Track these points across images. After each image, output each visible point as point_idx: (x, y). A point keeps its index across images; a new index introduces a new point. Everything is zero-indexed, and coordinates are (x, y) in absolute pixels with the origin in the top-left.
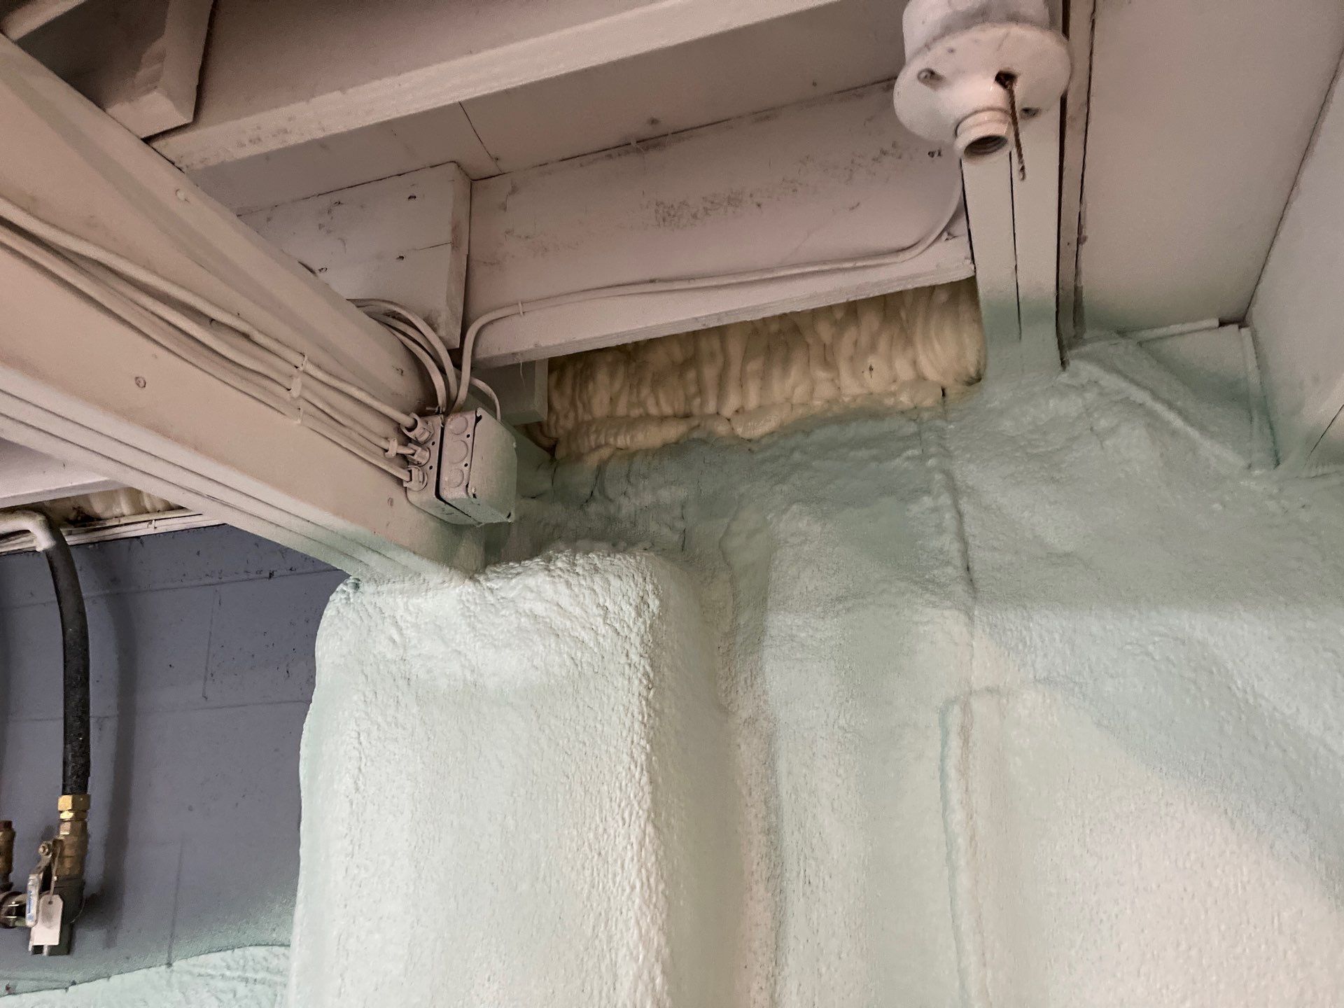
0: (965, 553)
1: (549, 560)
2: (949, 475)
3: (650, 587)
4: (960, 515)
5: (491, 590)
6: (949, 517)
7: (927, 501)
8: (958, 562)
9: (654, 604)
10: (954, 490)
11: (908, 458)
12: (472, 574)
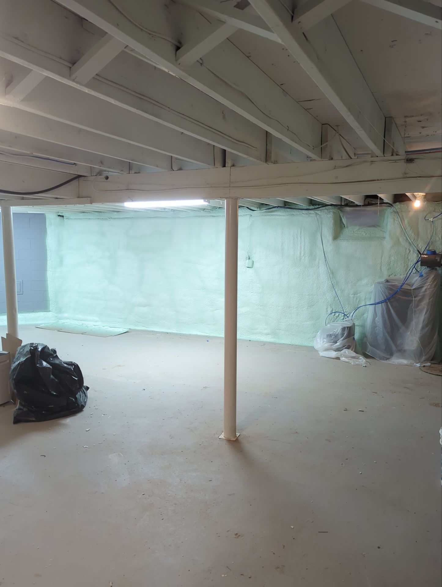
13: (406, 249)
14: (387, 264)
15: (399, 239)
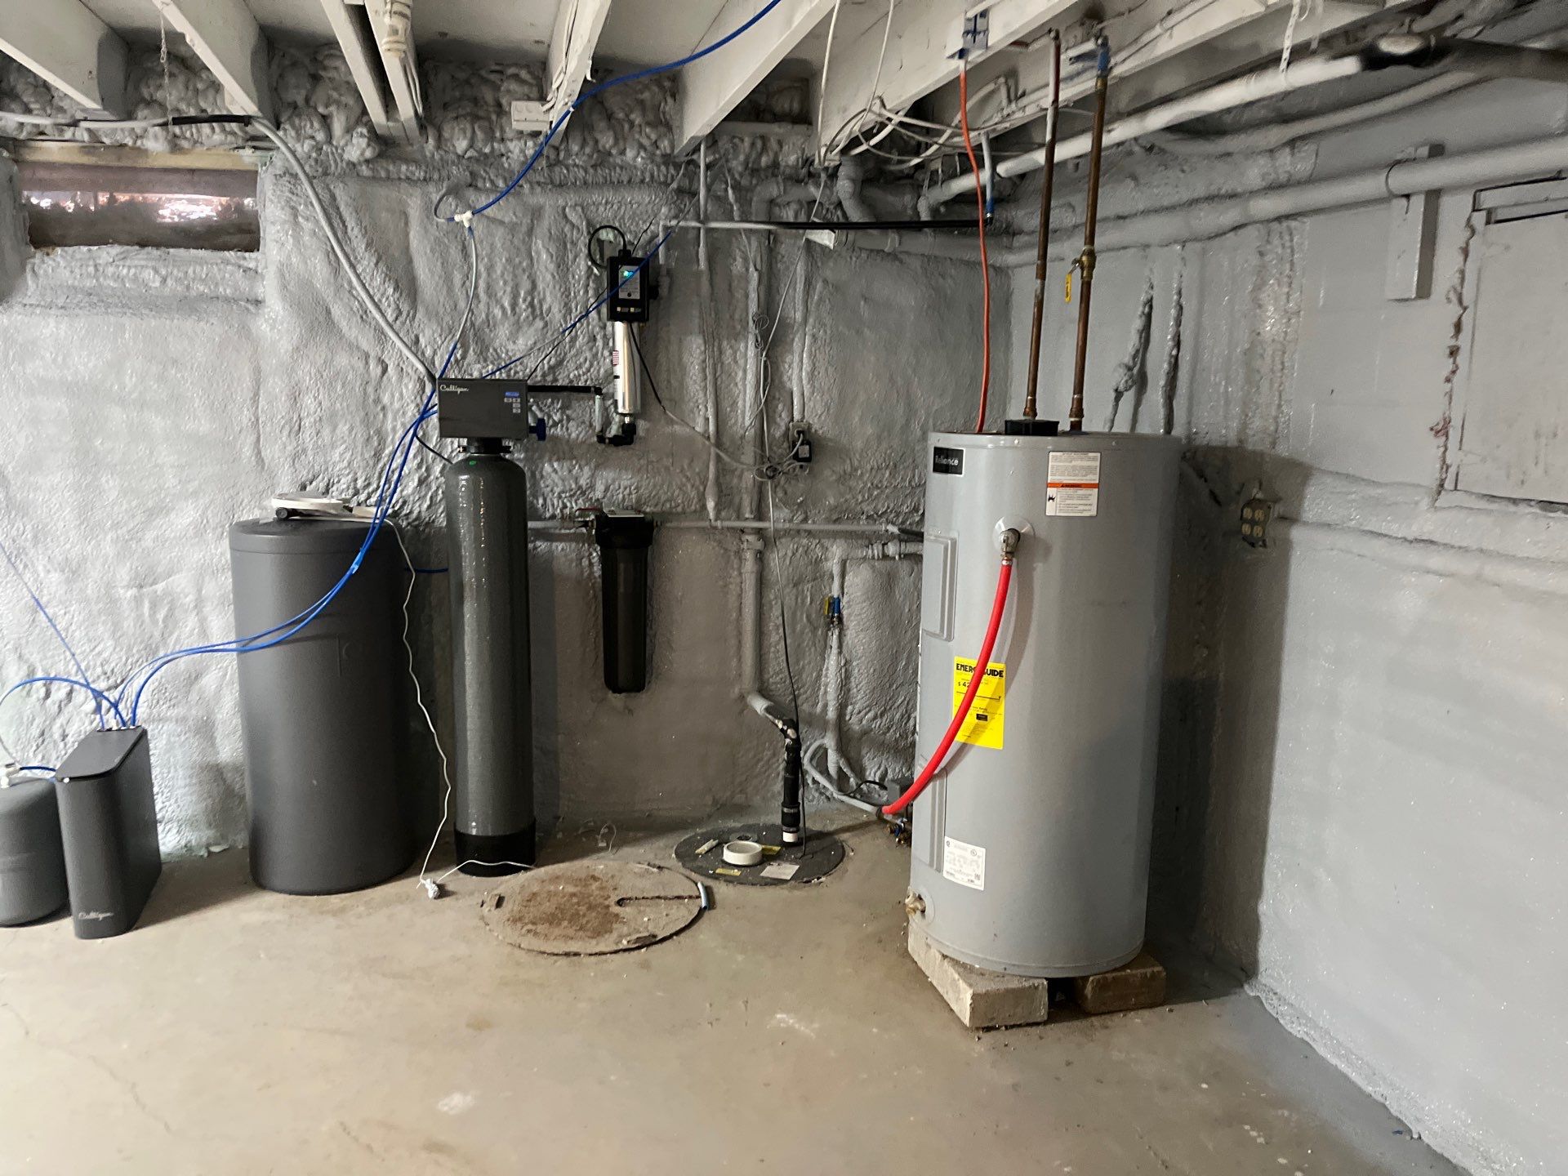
13: (367, 356)
14: (285, 433)
15: (328, 312)
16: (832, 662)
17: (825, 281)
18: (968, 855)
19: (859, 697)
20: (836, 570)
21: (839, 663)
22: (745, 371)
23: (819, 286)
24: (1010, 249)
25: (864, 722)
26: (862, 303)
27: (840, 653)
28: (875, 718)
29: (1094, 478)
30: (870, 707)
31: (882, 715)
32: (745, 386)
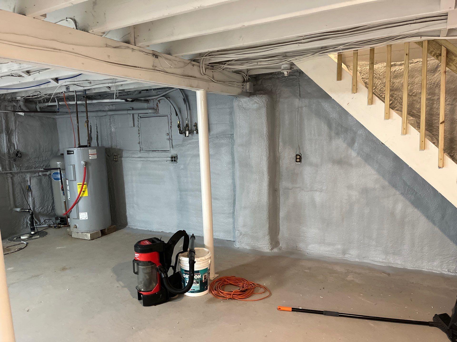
0: (300, 93)
1: (257, 95)
2: (299, 84)
3: (267, 98)
4: (300, 88)
5: (251, 98)
6: (299, 88)
7: (296, 87)
8: (299, 94)
9: (267, 100)
10: (299, 86)
11: (295, 81)
12: (249, 97)
16: (30, 199)
17: (19, 121)
18: (84, 214)
19: (37, 205)
20: (29, 180)
21: (32, 199)
22: (4, 140)
23: (18, 122)
24: (57, 115)
25: (39, 210)
26: (27, 125)
27: (32, 197)
28: (41, 209)
29: (96, 153)
30: (40, 207)
31: (43, 208)
32: (4, 143)
